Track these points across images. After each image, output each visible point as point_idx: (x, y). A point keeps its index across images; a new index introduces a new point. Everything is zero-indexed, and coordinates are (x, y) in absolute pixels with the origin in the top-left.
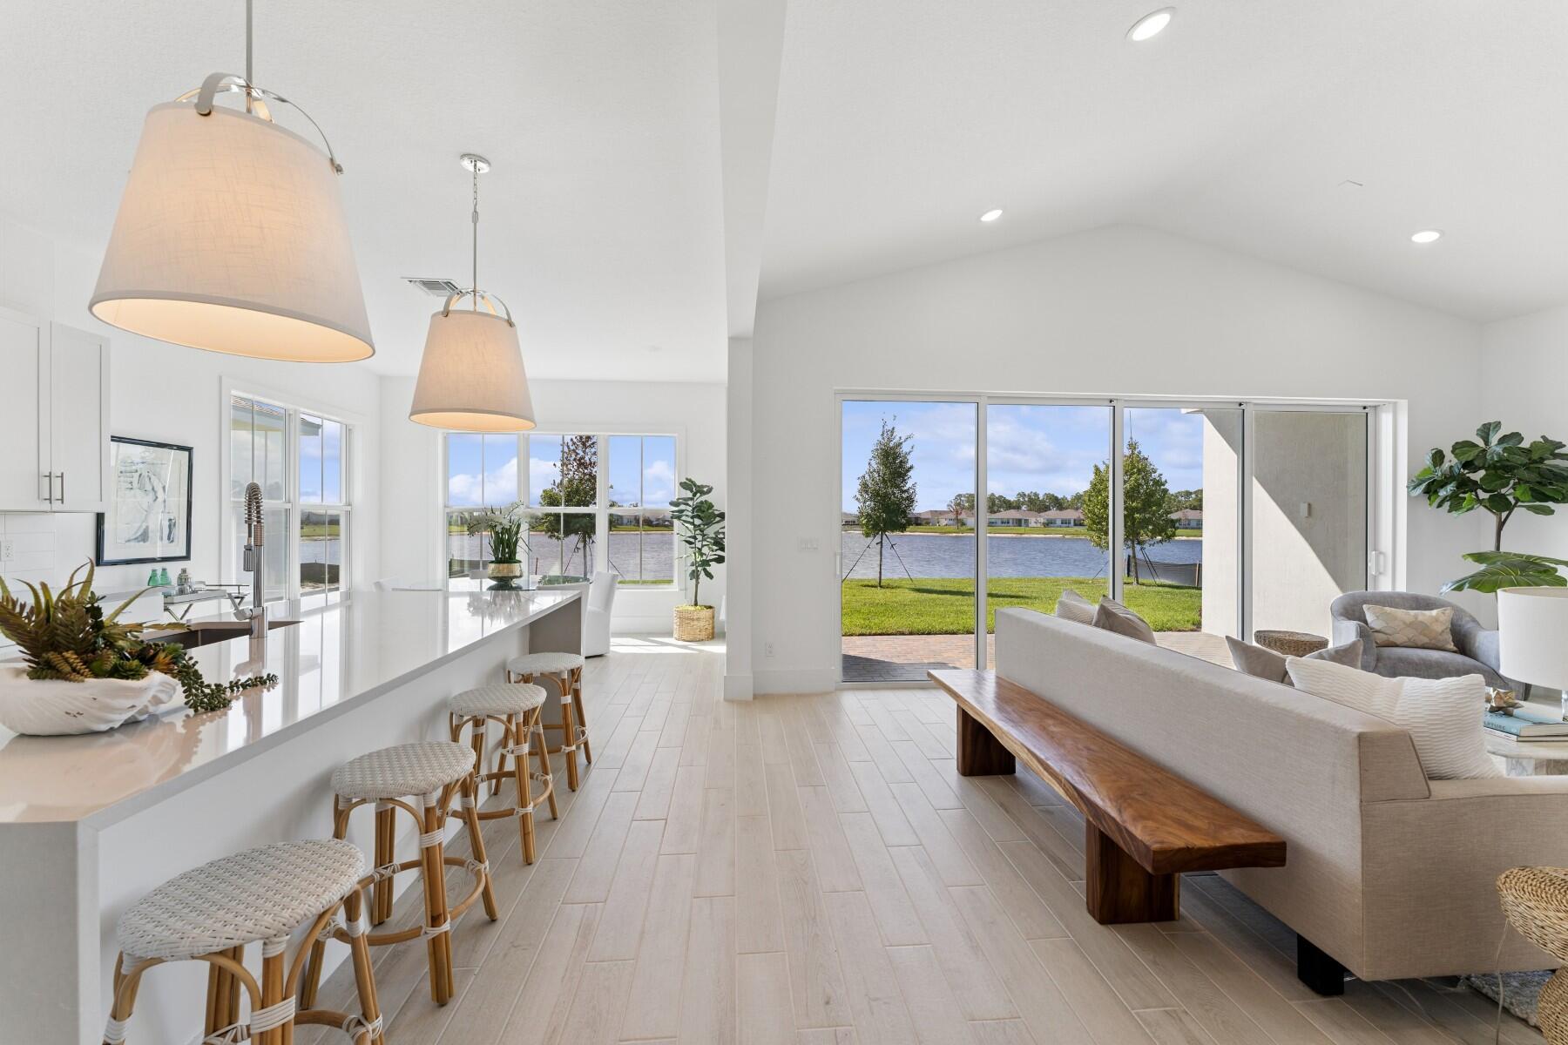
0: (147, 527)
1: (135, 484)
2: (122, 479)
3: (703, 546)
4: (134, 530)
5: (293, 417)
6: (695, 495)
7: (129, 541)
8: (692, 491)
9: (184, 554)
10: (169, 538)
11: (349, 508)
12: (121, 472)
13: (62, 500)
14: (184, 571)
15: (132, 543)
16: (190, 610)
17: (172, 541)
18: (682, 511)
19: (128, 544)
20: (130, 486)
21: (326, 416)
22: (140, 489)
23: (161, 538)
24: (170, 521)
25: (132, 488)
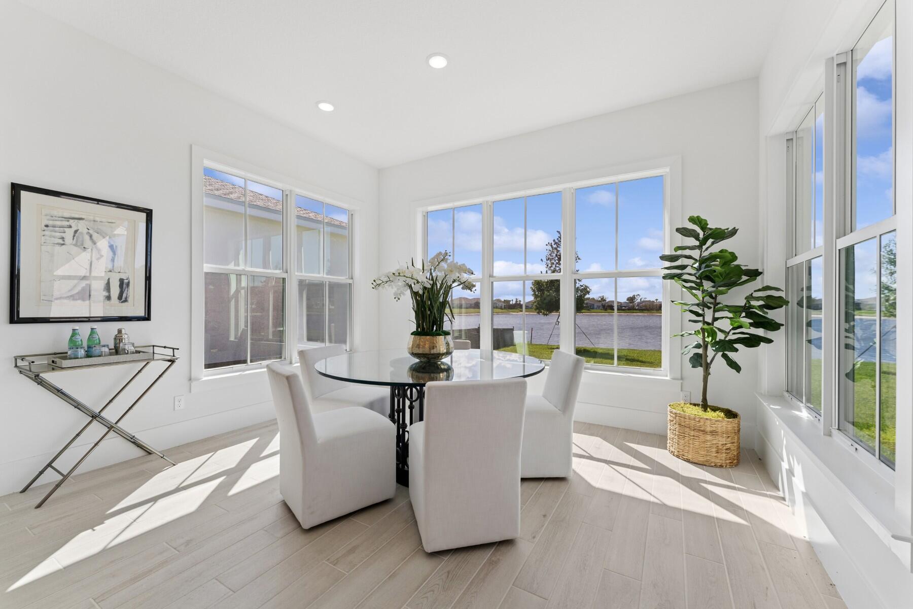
0: (88, 285)
1: (69, 240)
2: (46, 233)
3: (715, 319)
4: (69, 287)
6: (703, 242)
7: (61, 298)
8: (697, 238)
9: (144, 314)
10: (120, 297)
12: (47, 226)
14: (120, 331)
15: (66, 301)
16: (143, 371)
17: (126, 301)
18: (683, 267)
19: (59, 301)
20: (61, 241)
22: (76, 245)
23: (109, 298)
24: (121, 281)
25: (63, 244)
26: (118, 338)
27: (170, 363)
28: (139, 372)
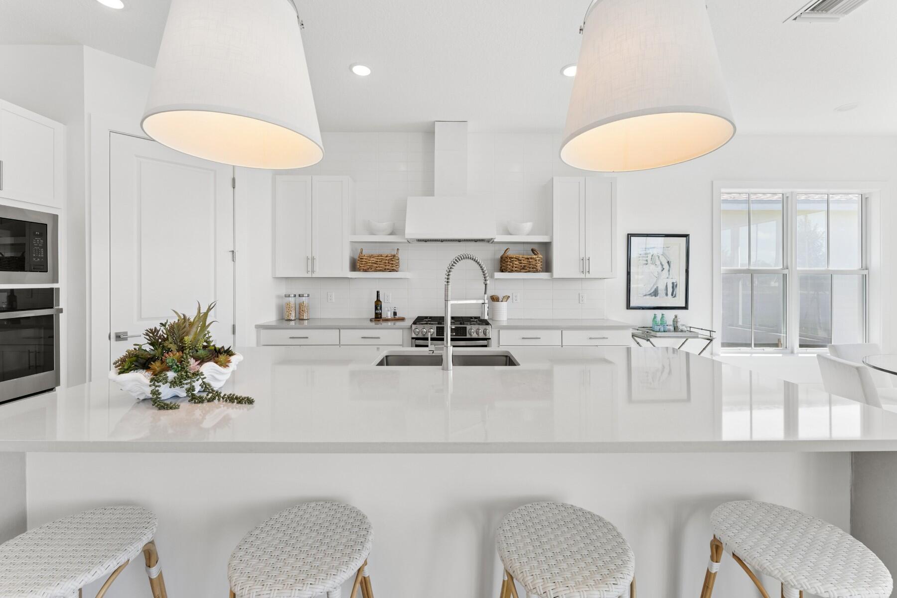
0: (657, 287)
1: (649, 261)
2: (641, 258)
4: (650, 288)
5: (790, 199)
7: (646, 295)
9: (684, 306)
10: (672, 295)
11: (865, 272)
12: (641, 255)
13: (589, 272)
14: (676, 317)
15: (648, 297)
17: (675, 296)
19: (645, 297)
20: (646, 262)
21: (832, 191)
22: (652, 264)
23: (667, 294)
24: (673, 283)
25: (647, 264)
26: (675, 321)
27: (709, 341)
28: (683, 344)
